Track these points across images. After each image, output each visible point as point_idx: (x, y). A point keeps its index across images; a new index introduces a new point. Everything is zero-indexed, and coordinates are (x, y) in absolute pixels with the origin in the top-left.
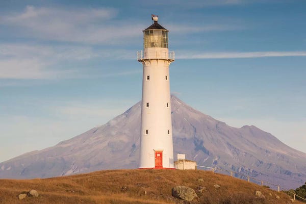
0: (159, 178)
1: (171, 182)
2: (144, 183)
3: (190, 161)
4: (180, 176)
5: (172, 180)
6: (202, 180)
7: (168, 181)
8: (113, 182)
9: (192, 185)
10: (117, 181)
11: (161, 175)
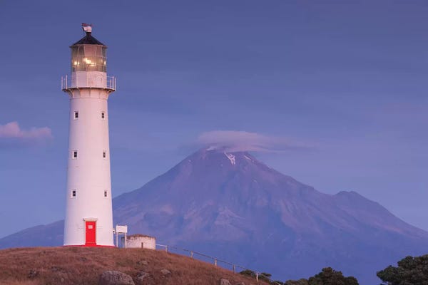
0: (84, 259)
1: (100, 266)
2: (62, 266)
3: (145, 236)
4: (114, 257)
5: (101, 263)
6: (145, 262)
7: (96, 263)
8: (18, 265)
9: (129, 270)
10: (25, 263)
11: (87, 255)
